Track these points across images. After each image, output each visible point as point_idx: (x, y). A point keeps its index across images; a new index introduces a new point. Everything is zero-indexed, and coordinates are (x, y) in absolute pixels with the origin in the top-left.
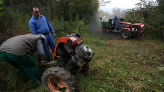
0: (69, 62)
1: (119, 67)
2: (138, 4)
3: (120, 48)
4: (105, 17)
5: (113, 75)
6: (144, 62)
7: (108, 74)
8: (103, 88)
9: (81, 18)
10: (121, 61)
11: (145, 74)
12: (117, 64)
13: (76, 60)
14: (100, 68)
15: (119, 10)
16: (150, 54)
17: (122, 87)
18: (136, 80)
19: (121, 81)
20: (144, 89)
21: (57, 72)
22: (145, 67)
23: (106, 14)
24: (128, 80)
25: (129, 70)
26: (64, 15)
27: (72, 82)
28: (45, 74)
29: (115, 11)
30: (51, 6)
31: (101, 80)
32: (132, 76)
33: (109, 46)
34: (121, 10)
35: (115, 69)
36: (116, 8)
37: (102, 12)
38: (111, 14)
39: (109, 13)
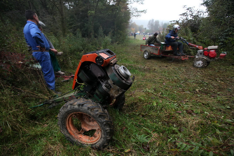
0: (97, 92)
1: (166, 98)
2: (184, 14)
3: (163, 73)
4: (138, 32)
5: (159, 108)
6: (197, 90)
7: (152, 108)
8: (148, 127)
9: (106, 33)
10: (167, 90)
11: (200, 106)
12: (162, 94)
13: (109, 87)
14: (140, 100)
15: (157, 22)
16: (203, 80)
17: (173, 123)
18: (190, 113)
19: (170, 116)
20: (202, 124)
21: (82, 105)
22: (199, 96)
23: (141, 29)
24: (179, 114)
25: (179, 102)
26: (81, 29)
27: (106, 120)
28: (62, 111)
29: (152, 25)
30: (62, 15)
31: (143, 116)
32: (185, 108)
33: (149, 70)
34: (160, 23)
35: (161, 101)
36: (153, 20)
37: (134, 25)
38: (148, 29)
39: (144, 27)
